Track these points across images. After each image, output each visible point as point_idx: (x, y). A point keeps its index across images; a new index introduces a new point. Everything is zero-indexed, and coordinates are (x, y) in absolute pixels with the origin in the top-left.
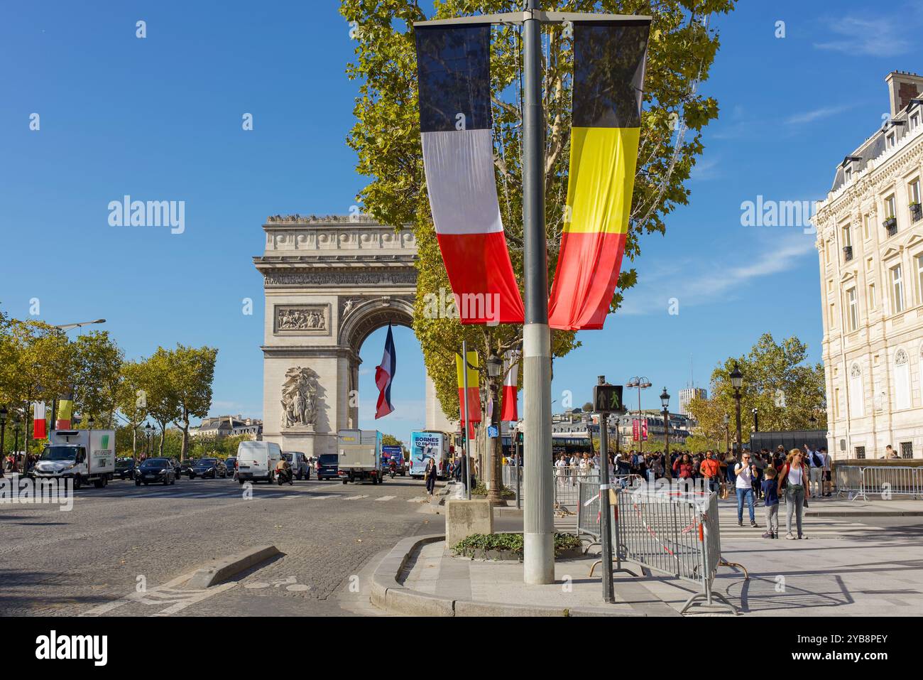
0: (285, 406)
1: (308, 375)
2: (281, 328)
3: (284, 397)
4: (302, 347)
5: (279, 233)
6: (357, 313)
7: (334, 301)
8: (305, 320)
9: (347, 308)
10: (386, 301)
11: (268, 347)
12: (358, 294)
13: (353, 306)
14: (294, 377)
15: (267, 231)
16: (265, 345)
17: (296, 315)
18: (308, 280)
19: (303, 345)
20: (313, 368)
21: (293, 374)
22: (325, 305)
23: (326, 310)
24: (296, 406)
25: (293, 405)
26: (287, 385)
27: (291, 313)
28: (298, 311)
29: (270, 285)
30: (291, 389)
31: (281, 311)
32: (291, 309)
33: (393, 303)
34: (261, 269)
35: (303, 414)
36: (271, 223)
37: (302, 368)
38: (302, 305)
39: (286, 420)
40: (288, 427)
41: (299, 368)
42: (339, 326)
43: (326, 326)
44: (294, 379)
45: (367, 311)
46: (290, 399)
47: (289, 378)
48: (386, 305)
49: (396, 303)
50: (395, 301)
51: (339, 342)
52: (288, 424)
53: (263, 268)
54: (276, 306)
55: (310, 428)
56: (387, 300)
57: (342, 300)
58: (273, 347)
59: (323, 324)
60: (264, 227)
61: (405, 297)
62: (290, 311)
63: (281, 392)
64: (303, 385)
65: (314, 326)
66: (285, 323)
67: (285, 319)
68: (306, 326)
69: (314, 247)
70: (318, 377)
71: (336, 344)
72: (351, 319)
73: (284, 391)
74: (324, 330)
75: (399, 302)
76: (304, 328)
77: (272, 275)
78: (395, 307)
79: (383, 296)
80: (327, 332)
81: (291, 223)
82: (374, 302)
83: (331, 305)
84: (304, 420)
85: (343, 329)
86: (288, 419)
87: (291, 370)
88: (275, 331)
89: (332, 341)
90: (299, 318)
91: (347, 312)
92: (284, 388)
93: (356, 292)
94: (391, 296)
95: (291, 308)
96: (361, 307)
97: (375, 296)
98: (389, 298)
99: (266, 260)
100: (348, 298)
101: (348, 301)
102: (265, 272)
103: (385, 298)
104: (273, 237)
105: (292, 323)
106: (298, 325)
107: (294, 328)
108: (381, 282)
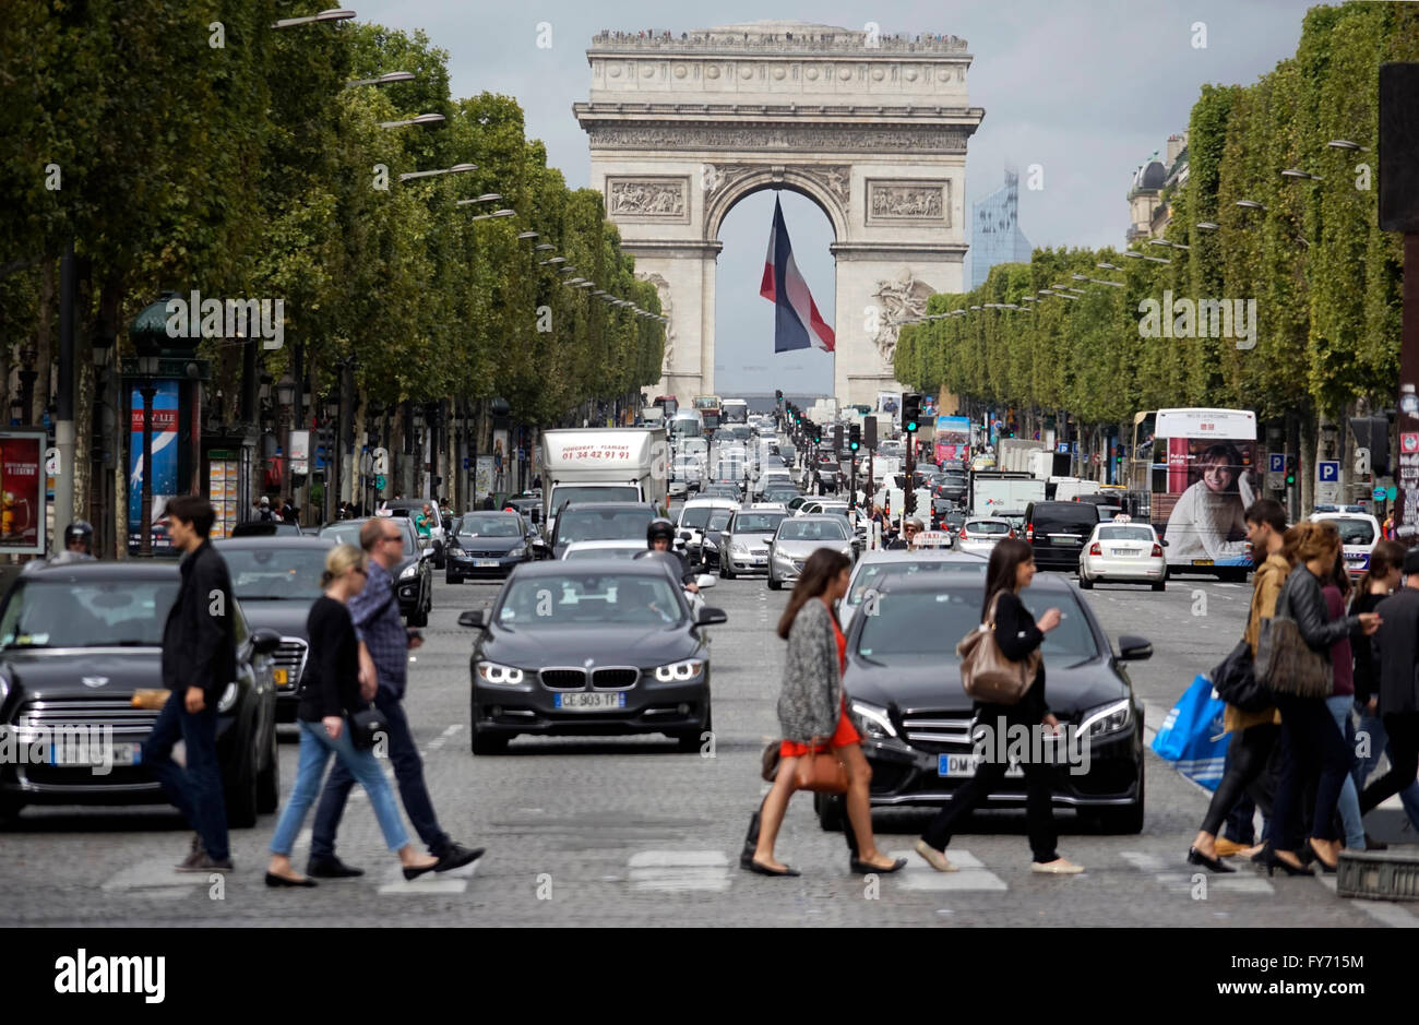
1: (658, 284)
2: (615, 212)
4: (649, 241)
5: (611, 63)
6: (732, 191)
7: (698, 172)
8: (653, 200)
9: (718, 183)
10: (776, 174)
12: (735, 161)
13: (728, 179)
15: (592, 59)
17: (639, 192)
18: (658, 139)
19: (651, 239)
20: (663, 274)
22: (683, 177)
23: (686, 186)
27: (630, 188)
28: (641, 185)
29: (597, 144)
31: (615, 185)
33: (789, 176)
34: (582, 122)
36: (595, 47)
38: (647, 176)
42: (706, 210)
43: (684, 210)
45: (748, 188)
48: (778, 179)
49: (793, 177)
50: (791, 173)
51: (705, 233)
53: (585, 120)
54: (608, 178)
56: (779, 170)
57: (711, 169)
59: (680, 207)
60: (587, 53)
61: (805, 167)
62: (627, 185)
65: (667, 209)
66: (623, 204)
67: (622, 198)
68: (655, 208)
69: (667, 87)
71: (700, 238)
72: (724, 200)
74: (682, 215)
75: (798, 174)
76: (651, 212)
77: (602, 132)
78: (792, 183)
79: (774, 165)
80: (685, 219)
81: (631, 47)
82: (759, 174)
83: (694, 178)
85: (712, 213)
89: (692, 233)
90: (644, 197)
91: (717, 188)
93: (731, 158)
94: (786, 166)
95: (632, 180)
96: (740, 181)
97: (761, 165)
98: (783, 169)
99: (595, 107)
100: (718, 166)
101: (718, 170)
102: (589, 126)
103: (776, 168)
104: (601, 69)
105: (634, 204)
106: (643, 207)
107: (636, 212)
108: (771, 145)
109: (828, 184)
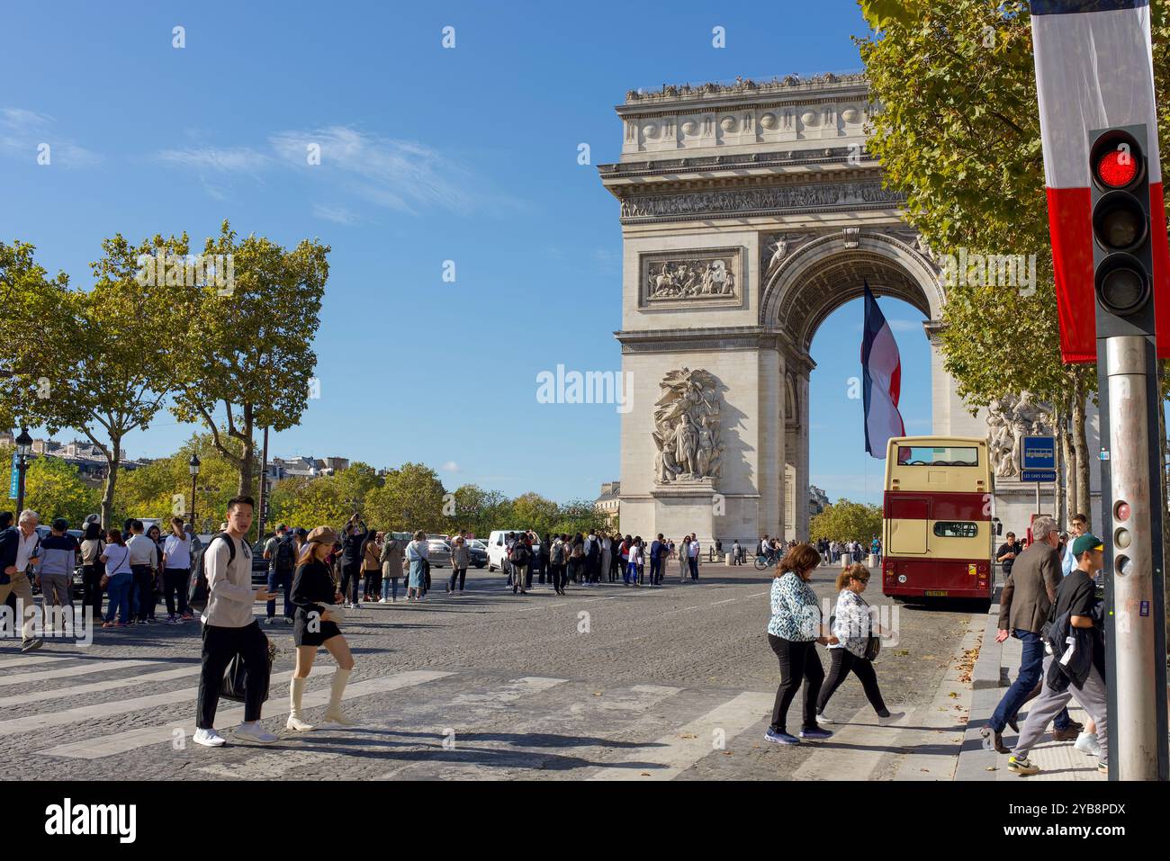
0: (660, 443)
1: (704, 383)
2: (652, 298)
3: (659, 426)
4: (690, 330)
5: (647, 120)
6: (795, 264)
7: (750, 241)
8: (698, 280)
9: (777, 255)
10: (850, 238)
11: (628, 333)
12: (798, 226)
13: (789, 249)
14: (676, 388)
15: (625, 117)
16: (624, 330)
17: (681, 272)
18: (701, 205)
19: (693, 327)
20: (713, 371)
21: (675, 383)
22: (734, 250)
23: (736, 260)
24: (680, 442)
25: (675, 441)
26: (664, 404)
27: (671, 267)
28: (683, 263)
29: (630, 218)
30: (670, 411)
31: (652, 265)
32: (671, 260)
33: (866, 241)
34: (614, 188)
35: (694, 458)
36: (632, 102)
37: (691, 370)
38: (691, 252)
39: (661, 469)
40: (665, 482)
41: (687, 370)
42: (762, 288)
43: (737, 290)
44: (676, 392)
45: (815, 259)
46: (669, 430)
47: (668, 390)
48: (850, 244)
49: (871, 241)
50: (868, 236)
51: (762, 319)
52: (665, 477)
53: (617, 186)
54: (642, 256)
55: (706, 485)
56: (853, 234)
57: (767, 240)
58: (638, 332)
59: (731, 286)
60: (618, 109)
61: (887, 229)
62: (669, 266)
63: (653, 417)
64: (693, 403)
65: (714, 291)
66: (661, 288)
67: (659, 280)
68: (699, 291)
69: (712, 141)
70: (725, 388)
71: (755, 323)
72: (785, 275)
73: (659, 415)
74: (734, 297)
75: (878, 238)
76: (694, 296)
77: (636, 200)
78: (870, 249)
79: (846, 227)
80: (738, 302)
81: (669, 99)
82: (827, 240)
83: (746, 250)
84: (696, 470)
85: (770, 293)
86: (665, 468)
87: (672, 375)
88: (641, 304)
89: (748, 319)
90: (686, 277)
91: (776, 261)
92: (658, 408)
93: (793, 222)
94: (861, 227)
95: (671, 258)
96: (804, 251)
97: (831, 229)
98: (856, 230)
99: (621, 170)
100: (777, 235)
101: (778, 240)
102: (623, 193)
103: (849, 231)
104: (636, 129)
105: (674, 287)
106: (683, 290)
107: (676, 297)
108: (841, 201)
109: (917, 247)
